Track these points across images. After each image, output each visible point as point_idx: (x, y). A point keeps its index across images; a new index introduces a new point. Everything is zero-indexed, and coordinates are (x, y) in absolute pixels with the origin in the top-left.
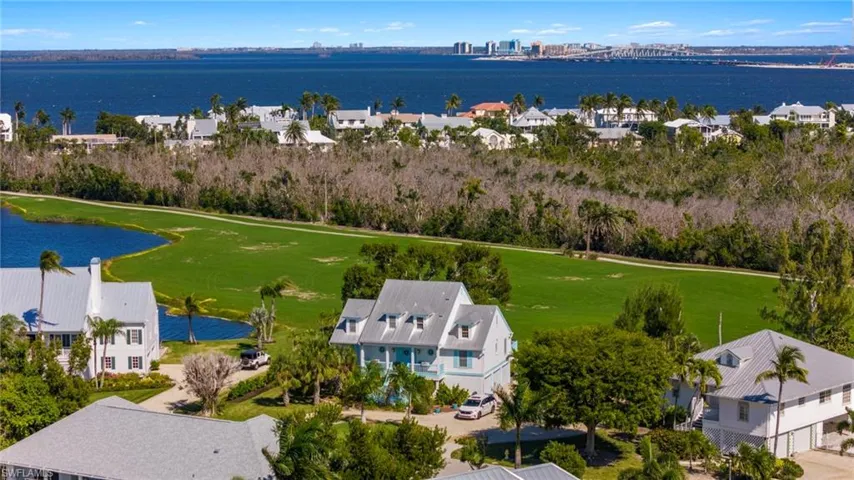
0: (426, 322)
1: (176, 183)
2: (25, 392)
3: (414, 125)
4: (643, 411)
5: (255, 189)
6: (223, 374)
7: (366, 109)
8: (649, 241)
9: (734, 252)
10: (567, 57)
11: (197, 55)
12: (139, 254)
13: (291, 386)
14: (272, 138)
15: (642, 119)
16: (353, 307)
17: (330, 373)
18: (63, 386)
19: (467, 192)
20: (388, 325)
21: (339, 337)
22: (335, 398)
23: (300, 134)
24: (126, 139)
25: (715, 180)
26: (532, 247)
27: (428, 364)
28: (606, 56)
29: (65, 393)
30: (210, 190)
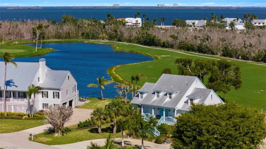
0: (173, 96)
20: (156, 96)
21: (135, 101)
27: (171, 117)
30: (183, 42)
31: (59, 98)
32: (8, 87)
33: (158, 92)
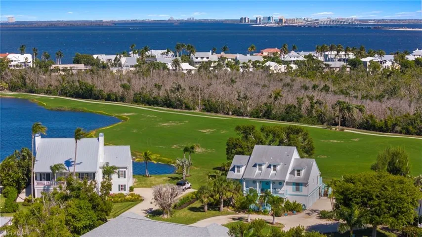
0: (278, 168)
1: (121, 90)
2: (81, 209)
3: (233, 60)
4: (405, 218)
5: (162, 93)
6: (174, 195)
7: (209, 52)
8: (370, 122)
9: (415, 128)
10: (297, 24)
11: (113, 24)
12: (108, 127)
13: (208, 201)
14: (165, 67)
15: (347, 57)
16: (237, 159)
17: (229, 194)
18: (98, 205)
19: (273, 96)
20: (258, 169)
21: (231, 175)
22: (230, 208)
23: (179, 64)
24: (89, 67)
25: (394, 89)
26: (309, 124)
27: (279, 190)
28: (316, 24)
29: (99, 208)
30: (139, 94)
31: (125, 177)
32: (70, 168)
33: (260, 165)
